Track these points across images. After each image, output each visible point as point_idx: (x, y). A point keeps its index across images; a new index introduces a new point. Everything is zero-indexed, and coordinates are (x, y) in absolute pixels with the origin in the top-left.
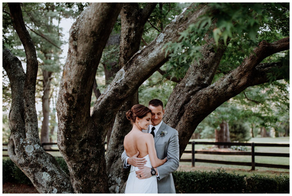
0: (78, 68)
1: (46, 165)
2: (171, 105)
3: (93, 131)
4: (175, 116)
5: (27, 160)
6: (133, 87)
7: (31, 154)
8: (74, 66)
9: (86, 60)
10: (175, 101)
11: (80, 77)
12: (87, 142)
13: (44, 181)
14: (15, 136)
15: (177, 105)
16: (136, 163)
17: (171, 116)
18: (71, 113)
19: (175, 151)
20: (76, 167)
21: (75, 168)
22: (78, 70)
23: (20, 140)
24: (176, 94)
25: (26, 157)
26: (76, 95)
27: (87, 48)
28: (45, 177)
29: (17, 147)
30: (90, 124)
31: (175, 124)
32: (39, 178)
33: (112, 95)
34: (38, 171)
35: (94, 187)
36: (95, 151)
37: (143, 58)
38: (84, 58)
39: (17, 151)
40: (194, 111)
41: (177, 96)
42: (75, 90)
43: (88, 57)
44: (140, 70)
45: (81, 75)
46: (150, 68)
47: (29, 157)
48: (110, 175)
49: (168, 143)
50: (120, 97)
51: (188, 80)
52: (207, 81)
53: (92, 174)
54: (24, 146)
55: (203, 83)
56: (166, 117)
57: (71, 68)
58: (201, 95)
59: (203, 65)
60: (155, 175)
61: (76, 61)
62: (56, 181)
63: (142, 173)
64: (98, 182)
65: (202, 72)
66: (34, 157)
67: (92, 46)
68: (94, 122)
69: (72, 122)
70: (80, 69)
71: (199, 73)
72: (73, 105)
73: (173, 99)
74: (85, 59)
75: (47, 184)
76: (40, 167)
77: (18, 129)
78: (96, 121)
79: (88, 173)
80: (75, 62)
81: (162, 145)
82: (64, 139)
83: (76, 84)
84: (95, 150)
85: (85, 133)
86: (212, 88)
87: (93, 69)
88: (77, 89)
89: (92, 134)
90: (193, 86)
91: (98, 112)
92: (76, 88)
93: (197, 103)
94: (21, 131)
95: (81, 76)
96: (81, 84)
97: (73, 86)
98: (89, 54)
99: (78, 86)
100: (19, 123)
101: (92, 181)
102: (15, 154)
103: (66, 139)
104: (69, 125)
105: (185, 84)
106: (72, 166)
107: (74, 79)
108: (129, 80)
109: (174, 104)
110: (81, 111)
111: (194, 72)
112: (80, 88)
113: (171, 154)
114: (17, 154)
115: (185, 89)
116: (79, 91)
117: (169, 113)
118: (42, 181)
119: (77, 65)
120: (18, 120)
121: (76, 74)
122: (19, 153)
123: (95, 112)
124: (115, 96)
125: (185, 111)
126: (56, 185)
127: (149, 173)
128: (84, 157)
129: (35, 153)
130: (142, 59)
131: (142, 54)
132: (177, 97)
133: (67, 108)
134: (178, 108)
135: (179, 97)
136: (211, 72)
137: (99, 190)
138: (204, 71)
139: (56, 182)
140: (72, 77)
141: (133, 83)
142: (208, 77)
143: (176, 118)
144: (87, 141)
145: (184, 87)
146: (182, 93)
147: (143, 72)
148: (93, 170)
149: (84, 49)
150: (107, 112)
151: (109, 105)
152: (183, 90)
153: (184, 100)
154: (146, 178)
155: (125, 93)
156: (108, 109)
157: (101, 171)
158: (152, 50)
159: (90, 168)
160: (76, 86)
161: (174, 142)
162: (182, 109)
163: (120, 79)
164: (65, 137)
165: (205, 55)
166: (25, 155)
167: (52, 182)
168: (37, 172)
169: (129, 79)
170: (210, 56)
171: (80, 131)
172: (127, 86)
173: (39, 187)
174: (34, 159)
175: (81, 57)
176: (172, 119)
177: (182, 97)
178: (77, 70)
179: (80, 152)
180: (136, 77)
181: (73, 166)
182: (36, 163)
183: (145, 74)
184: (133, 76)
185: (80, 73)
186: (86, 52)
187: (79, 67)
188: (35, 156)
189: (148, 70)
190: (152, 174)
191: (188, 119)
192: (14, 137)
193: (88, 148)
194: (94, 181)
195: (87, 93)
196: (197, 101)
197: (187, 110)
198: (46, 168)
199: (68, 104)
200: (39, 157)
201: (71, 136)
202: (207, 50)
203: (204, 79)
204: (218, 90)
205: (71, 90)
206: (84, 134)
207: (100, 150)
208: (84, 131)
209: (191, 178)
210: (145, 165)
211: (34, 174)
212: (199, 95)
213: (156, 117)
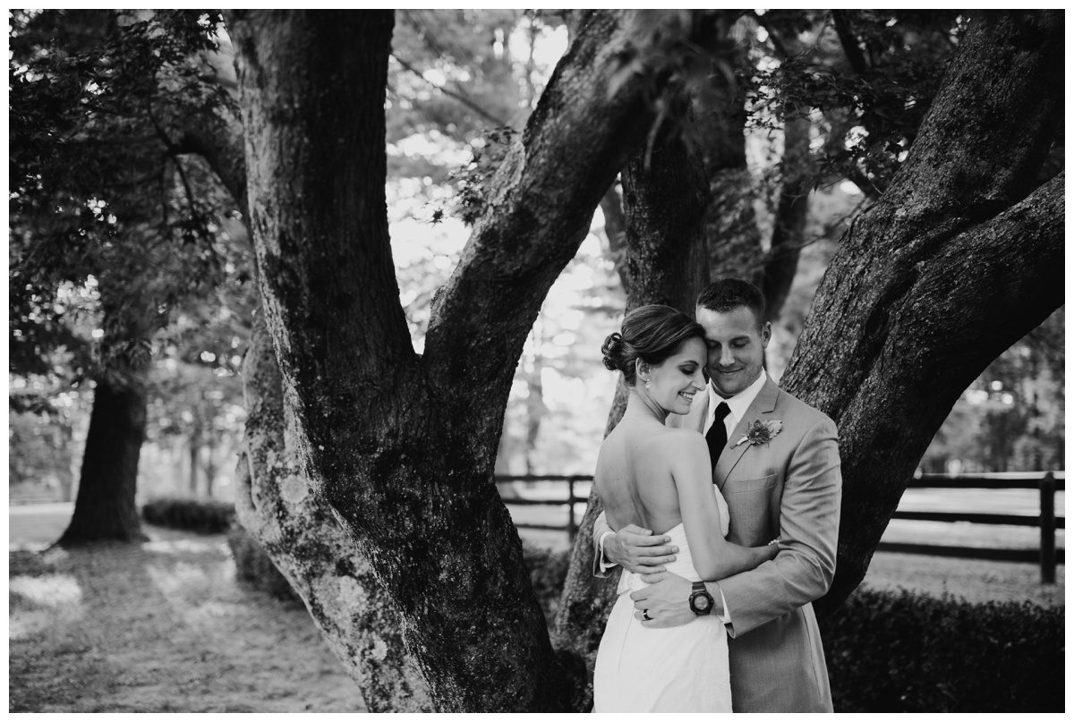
0: (277, 141)
1: (352, 551)
2: (829, 310)
3: (423, 418)
4: (847, 355)
5: (286, 528)
6: (554, 215)
7: (299, 509)
8: (260, 131)
9: (299, 101)
10: (845, 288)
11: (294, 179)
12: (405, 461)
13: (344, 609)
14: (252, 441)
15: (856, 307)
16: (632, 559)
17: (828, 355)
18: (303, 339)
19: (814, 509)
20: (387, 564)
21: (382, 565)
22: (277, 148)
23: (266, 457)
24: (854, 257)
25: (283, 517)
26: (300, 261)
27: (290, 45)
28: (347, 595)
29: (258, 480)
30: (409, 389)
31: (847, 392)
32: (328, 598)
33: (477, 257)
34: (323, 572)
35: (472, 649)
36: (446, 500)
37: (578, 74)
38: (290, 91)
39: (258, 495)
40: (931, 328)
41: (855, 266)
42: (290, 240)
43: (306, 88)
44: (566, 134)
45: (295, 168)
46: (608, 119)
47: (293, 518)
48: (597, 602)
49: (781, 475)
50: (509, 264)
51: (909, 193)
52: (1002, 187)
53: (448, 594)
54: (278, 479)
55: (981, 199)
56: (809, 363)
57: (255, 141)
58: (963, 252)
59: (979, 113)
60: (707, 612)
61: (263, 106)
62: (384, 613)
63: (651, 600)
64: (484, 627)
65: (975, 150)
66: (308, 518)
67: (309, 34)
68: (427, 378)
69: (319, 378)
70: (284, 142)
71: (958, 153)
72: (302, 306)
73: (838, 283)
74: (296, 98)
75: (355, 621)
76: (329, 558)
77: (266, 418)
78: (436, 373)
79: (435, 590)
80: (260, 114)
81: (756, 481)
82: (310, 450)
83: (287, 211)
84: (443, 497)
85: (388, 424)
86: (1021, 215)
87: (341, 141)
88: (295, 236)
89: (420, 431)
90: (929, 217)
91: (438, 334)
92: (290, 228)
93: (943, 294)
94: (273, 425)
95: (295, 177)
96: (305, 212)
97: (277, 223)
98: (304, 72)
99: (297, 221)
100: (271, 395)
101: (458, 624)
102: (253, 506)
103: (317, 448)
104: (312, 391)
105: (894, 210)
106: (372, 557)
107: (273, 190)
108: (532, 185)
109: (840, 302)
110: (343, 329)
111: (938, 149)
112: (304, 227)
113: (794, 524)
114: (259, 508)
115: (892, 230)
116: (305, 244)
117: (820, 345)
118: (339, 610)
119: (269, 126)
120: (266, 385)
121: (275, 165)
122: (266, 504)
123: (430, 337)
124: (488, 262)
125: (887, 334)
126: (382, 628)
127: (683, 603)
128: (403, 525)
129: (313, 505)
130: (575, 79)
131: (576, 59)
132: (857, 272)
133: (282, 318)
134: (858, 321)
135: (862, 272)
136: (1021, 146)
137: (495, 659)
138: (983, 143)
139: (383, 618)
140: (266, 181)
141: (549, 198)
142: (1007, 168)
143: (849, 365)
144: (403, 456)
145: (887, 221)
146: (879, 250)
147: (578, 141)
148: (449, 577)
149: (282, 52)
150: (472, 336)
151: (476, 304)
152: (882, 239)
153: (887, 280)
154: (667, 623)
155: (526, 249)
156: (473, 319)
157: (496, 584)
158: (611, 30)
159: (439, 571)
160: (286, 222)
161: (813, 470)
162: (875, 322)
163: (506, 186)
164: (311, 439)
165: (990, 65)
166: (281, 509)
167: (371, 616)
168: (321, 576)
169: (531, 181)
170: (1014, 71)
171: (366, 416)
172: (530, 215)
173: (328, 631)
174: (310, 527)
175: (277, 88)
176: (835, 371)
177: (878, 268)
178: (275, 149)
179: (381, 503)
180: (558, 167)
181: (376, 559)
182: (314, 542)
183: (590, 151)
184: (544, 164)
185: (289, 163)
186: (292, 64)
187: (277, 134)
188: (311, 515)
189: (601, 130)
190: (693, 607)
191: (900, 366)
192: (251, 444)
193: (411, 486)
194: (466, 625)
195: (346, 251)
196: (944, 283)
197: (897, 326)
198: (351, 564)
199: (281, 304)
200: (327, 520)
201: (328, 436)
202: (1000, 43)
203: (985, 183)
204: (1047, 225)
205: (275, 242)
206: (385, 430)
207: (467, 498)
208: (386, 419)
209: (990, 631)
210: (669, 567)
211: (309, 582)
212: (953, 254)
213: (727, 358)
